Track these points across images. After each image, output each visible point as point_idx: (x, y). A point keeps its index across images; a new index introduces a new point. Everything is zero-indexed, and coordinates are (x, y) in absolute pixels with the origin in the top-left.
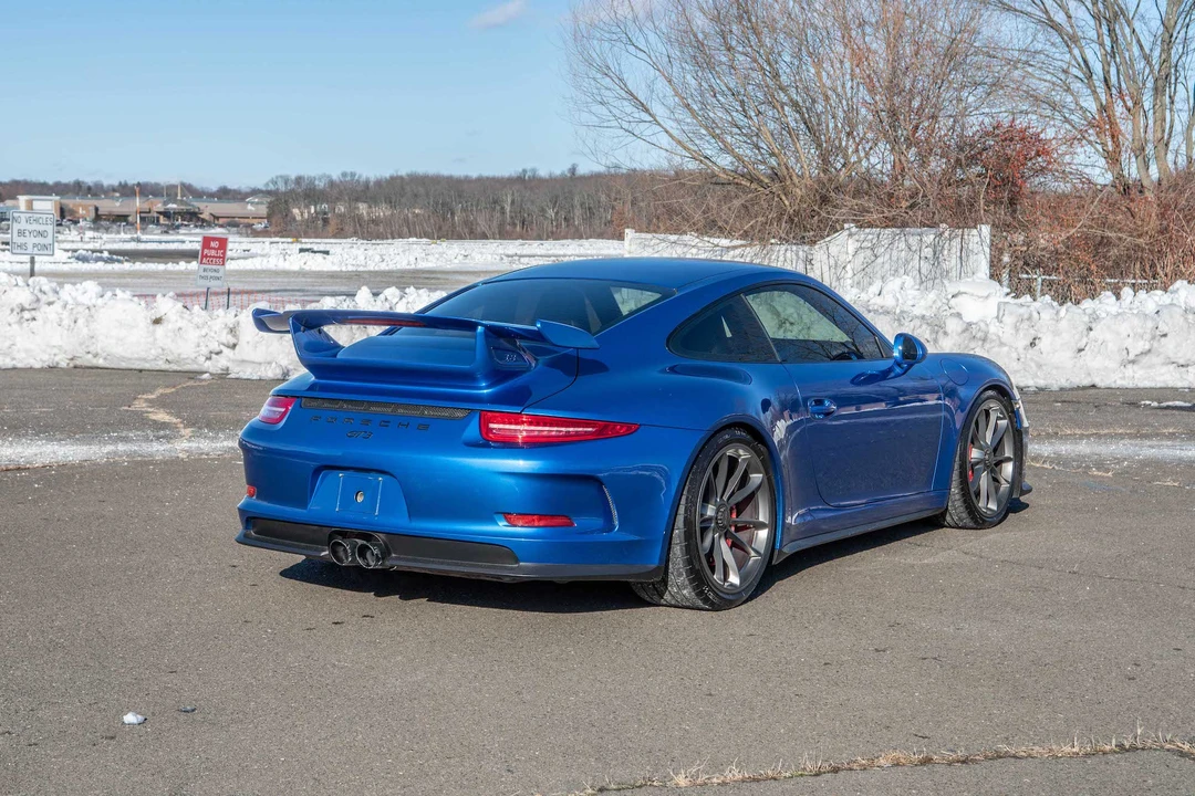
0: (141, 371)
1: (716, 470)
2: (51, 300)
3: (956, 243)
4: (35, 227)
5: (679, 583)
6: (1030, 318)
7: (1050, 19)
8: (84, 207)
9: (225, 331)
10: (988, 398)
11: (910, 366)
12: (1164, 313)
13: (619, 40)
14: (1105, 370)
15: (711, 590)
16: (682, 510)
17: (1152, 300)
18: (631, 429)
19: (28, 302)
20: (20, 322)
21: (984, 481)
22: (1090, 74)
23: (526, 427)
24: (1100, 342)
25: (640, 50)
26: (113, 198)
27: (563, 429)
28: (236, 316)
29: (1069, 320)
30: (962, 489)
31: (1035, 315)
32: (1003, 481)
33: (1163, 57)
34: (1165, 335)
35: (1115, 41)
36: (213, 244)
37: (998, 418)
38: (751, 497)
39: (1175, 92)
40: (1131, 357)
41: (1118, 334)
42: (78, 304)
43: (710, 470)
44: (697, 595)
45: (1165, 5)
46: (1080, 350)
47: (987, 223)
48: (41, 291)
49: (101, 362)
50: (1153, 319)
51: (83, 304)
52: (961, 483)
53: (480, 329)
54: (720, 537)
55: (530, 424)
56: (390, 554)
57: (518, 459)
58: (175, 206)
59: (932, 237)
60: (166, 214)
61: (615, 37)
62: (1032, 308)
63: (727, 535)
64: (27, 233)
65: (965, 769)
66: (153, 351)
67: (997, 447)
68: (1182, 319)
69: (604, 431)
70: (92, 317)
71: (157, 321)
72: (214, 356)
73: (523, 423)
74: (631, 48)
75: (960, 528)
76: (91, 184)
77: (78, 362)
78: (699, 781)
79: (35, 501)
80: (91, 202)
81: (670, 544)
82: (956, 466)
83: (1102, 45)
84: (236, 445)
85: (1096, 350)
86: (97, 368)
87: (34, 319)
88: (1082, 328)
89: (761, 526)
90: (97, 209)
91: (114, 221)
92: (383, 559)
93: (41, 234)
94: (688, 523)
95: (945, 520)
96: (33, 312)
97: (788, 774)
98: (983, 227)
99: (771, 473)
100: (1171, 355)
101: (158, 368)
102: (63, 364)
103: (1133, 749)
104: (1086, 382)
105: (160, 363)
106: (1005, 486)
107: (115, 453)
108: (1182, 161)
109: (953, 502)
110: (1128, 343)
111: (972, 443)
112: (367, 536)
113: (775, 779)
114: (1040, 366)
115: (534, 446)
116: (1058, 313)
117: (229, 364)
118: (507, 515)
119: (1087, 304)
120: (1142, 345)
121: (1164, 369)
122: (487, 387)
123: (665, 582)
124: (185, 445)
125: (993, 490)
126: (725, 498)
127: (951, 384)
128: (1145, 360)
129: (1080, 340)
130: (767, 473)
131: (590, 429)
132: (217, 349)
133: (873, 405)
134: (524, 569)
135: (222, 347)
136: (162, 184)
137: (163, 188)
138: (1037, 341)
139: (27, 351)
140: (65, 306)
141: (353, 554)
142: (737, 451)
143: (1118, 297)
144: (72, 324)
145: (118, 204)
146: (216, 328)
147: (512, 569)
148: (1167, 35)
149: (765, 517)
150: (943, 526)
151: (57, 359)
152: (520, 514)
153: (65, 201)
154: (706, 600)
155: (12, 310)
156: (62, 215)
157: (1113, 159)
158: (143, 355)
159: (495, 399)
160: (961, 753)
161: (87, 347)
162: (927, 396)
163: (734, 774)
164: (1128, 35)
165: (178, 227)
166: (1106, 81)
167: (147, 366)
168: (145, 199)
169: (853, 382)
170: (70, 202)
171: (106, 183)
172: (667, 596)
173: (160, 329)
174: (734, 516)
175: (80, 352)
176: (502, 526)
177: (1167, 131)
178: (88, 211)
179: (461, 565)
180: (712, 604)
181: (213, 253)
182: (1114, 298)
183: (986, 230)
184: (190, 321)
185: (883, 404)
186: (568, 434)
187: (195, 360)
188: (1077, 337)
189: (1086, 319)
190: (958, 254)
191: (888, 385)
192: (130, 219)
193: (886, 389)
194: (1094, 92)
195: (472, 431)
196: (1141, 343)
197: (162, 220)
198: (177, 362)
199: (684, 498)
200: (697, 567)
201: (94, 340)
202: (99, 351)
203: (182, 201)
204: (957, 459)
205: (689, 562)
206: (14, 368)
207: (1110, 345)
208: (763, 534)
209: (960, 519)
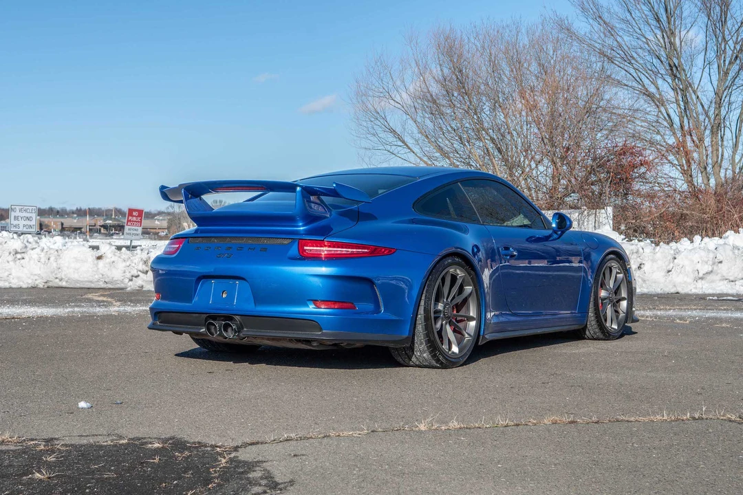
0: (89, 288)
1: (443, 280)
2: (34, 247)
3: (592, 218)
4: (25, 214)
5: (421, 351)
6: (637, 252)
7: (647, 90)
8: (53, 222)
9: (141, 263)
10: (611, 259)
11: (563, 232)
12: (720, 249)
13: (385, 97)
14: (684, 283)
15: (441, 354)
16: (422, 303)
17: (712, 242)
18: (391, 251)
19: (20, 247)
20: (14, 261)
21: (609, 311)
22: (672, 125)
23: (327, 248)
24: (681, 266)
25: (397, 103)
26: (72, 217)
27: (350, 250)
28: (148, 253)
29: (661, 253)
30: (596, 314)
31: (641, 250)
32: (621, 312)
33: (716, 112)
34: (721, 262)
35: (686, 103)
36: (134, 214)
37: (617, 273)
38: (465, 301)
39: (724, 135)
40: (701, 275)
41: (693, 261)
42: (50, 249)
43: (439, 280)
44: (432, 356)
45: (717, 82)
46: (669, 271)
47: (610, 206)
48: (28, 241)
49: (64, 284)
50: (714, 252)
51: (53, 249)
52: (595, 310)
53: (298, 189)
54: (446, 324)
55: (329, 247)
56: (243, 328)
57: (321, 266)
58: (110, 222)
59: (577, 214)
60: (105, 227)
61: (382, 95)
62: (639, 246)
63: (451, 323)
64: (20, 218)
65: (596, 425)
66: (96, 276)
67: (617, 291)
68: (731, 253)
69: (375, 251)
70: (59, 256)
71: (99, 258)
72: (134, 278)
73: (325, 246)
74: (392, 102)
75: (595, 339)
76: (59, 209)
77: (50, 284)
78: (433, 428)
79: (23, 330)
80: (59, 220)
81: (415, 324)
82: (592, 299)
83: (679, 105)
84: (148, 309)
85: (679, 271)
86: (62, 287)
87: (23, 258)
88: (670, 257)
89: (471, 319)
90: (62, 224)
91: (73, 231)
92: (239, 332)
93: (28, 219)
94: (427, 311)
95: (585, 334)
96: (23, 254)
97: (488, 426)
98: (608, 208)
99: (478, 288)
100: (725, 274)
101: (99, 287)
102: (41, 286)
103: (701, 419)
104: (673, 290)
105: (101, 283)
106: (622, 315)
107: (73, 312)
108: (730, 174)
109: (590, 322)
110: (699, 266)
111: (602, 287)
112: (229, 318)
113: (480, 428)
114: (644, 281)
115: (331, 259)
116: (654, 249)
117: (143, 284)
118: (315, 301)
119: (673, 244)
120: (707, 268)
121: (722, 283)
122: (303, 226)
123: (412, 349)
124: (116, 309)
125: (615, 318)
126: (449, 300)
127: (588, 249)
128: (709, 277)
129: (669, 265)
130: (475, 286)
131: (366, 250)
132: (136, 274)
133: (539, 261)
134: (326, 335)
135: (139, 273)
136: (103, 209)
137: (103, 211)
138: (642, 266)
139: (18, 278)
140: (43, 250)
141: (220, 330)
142: (455, 270)
143: (692, 242)
144: (47, 261)
145: (75, 221)
146: (136, 261)
147: (318, 335)
148: (718, 99)
149: (473, 313)
150: (584, 339)
151: (37, 282)
152: (323, 301)
153: (42, 219)
154: (438, 361)
155: (10, 253)
156: (41, 228)
157: (687, 174)
158: (91, 279)
159: (308, 232)
160: (595, 419)
161: (56, 274)
162: (573, 259)
163: (454, 424)
164: (695, 100)
165: (112, 235)
166: (682, 127)
167: (93, 286)
168: (92, 218)
169: (527, 240)
170: (46, 220)
171: (68, 208)
172: (414, 359)
173: (101, 263)
174: (455, 312)
175: (51, 278)
176: (311, 308)
177: (720, 156)
178: (57, 225)
179: (287, 333)
180: (442, 363)
181: (134, 219)
182: (689, 242)
183: (610, 210)
184: (119, 257)
185: (546, 261)
186: (352, 253)
187: (122, 282)
188: (667, 263)
189: (672, 252)
190: (593, 224)
191: (550, 245)
192: (83, 230)
193: (549, 248)
194: (674, 133)
195: (294, 250)
196: (706, 266)
197: (103, 230)
198: (111, 283)
199: (424, 295)
200: (432, 339)
201: (60, 270)
202: (63, 277)
203: (115, 218)
204: (592, 294)
205: (427, 335)
206: (11, 288)
207: (687, 268)
208: (473, 324)
209: (595, 333)
